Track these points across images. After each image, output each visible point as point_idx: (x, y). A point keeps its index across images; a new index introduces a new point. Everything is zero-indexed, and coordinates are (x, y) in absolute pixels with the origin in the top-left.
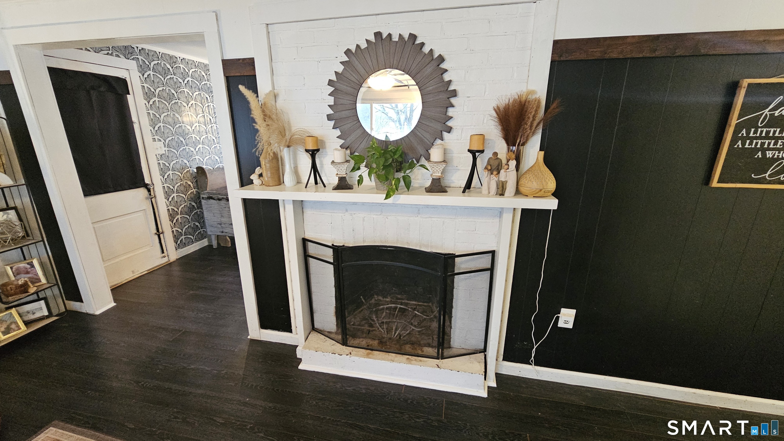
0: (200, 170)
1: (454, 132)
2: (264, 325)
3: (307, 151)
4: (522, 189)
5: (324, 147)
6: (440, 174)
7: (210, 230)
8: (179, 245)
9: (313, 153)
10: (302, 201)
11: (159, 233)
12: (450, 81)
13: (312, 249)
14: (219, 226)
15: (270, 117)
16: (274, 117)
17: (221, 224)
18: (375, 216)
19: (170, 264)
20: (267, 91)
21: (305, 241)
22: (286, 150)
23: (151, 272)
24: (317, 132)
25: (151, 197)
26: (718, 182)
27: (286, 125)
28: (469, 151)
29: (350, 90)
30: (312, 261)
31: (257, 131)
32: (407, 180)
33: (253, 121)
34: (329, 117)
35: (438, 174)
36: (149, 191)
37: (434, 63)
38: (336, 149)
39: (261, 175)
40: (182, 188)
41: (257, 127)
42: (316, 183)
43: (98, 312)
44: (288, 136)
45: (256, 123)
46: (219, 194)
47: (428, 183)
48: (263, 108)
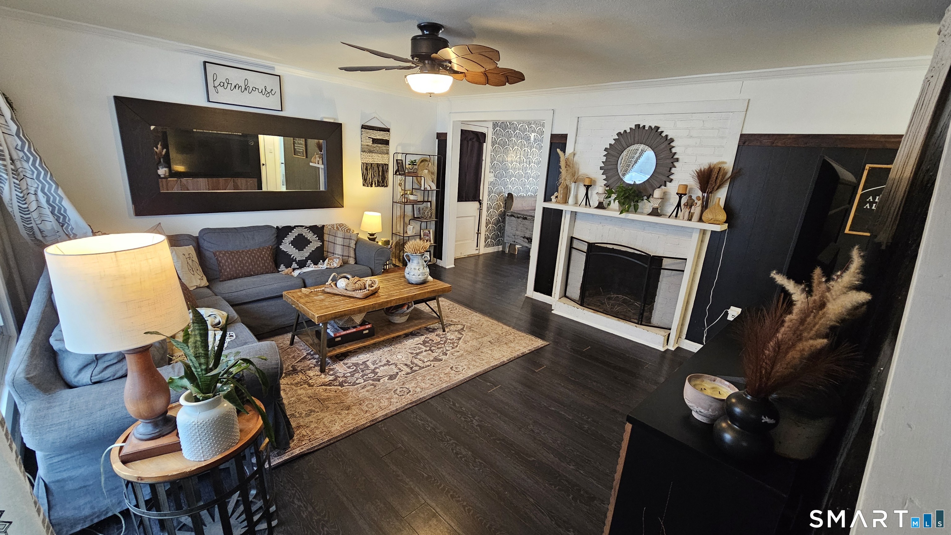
0: (510, 196)
1: (673, 182)
2: (536, 289)
3: (585, 185)
4: (703, 218)
5: (595, 184)
6: (657, 206)
7: (506, 239)
8: (487, 246)
9: (588, 187)
10: (576, 212)
11: (478, 233)
12: (675, 153)
13: (576, 244)
14: (513, 237)
15: (569, 166)
16: (571, 165)
17: (514, 236)
18: (617, 229)
19: (479, 256)
20: (571, 152)
21: (572, 238)
22: (573, 184)
23: (469, 257)
24: (593, 176)
25: (480, 209)
26: (849, 230)
27: (576, 171)
28: (677, 194)
29: (617, 155)
30: (574, 251)
31: (561, 172)
32: (636, 207)
33: (560, 167)
34: (601, 168)
35: (656, 206)
36: (480, 204)
37: (667, 142)
38: (601, 186)
39: (557, 197)
40: (497, 207)
41: (561, 170)
42: (586, 204)
43: (447, 267)
44: (576, 177)
45: (561, 168)
46: (519, 214)
47: (650, 211)
48: (567, 161)
